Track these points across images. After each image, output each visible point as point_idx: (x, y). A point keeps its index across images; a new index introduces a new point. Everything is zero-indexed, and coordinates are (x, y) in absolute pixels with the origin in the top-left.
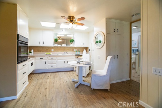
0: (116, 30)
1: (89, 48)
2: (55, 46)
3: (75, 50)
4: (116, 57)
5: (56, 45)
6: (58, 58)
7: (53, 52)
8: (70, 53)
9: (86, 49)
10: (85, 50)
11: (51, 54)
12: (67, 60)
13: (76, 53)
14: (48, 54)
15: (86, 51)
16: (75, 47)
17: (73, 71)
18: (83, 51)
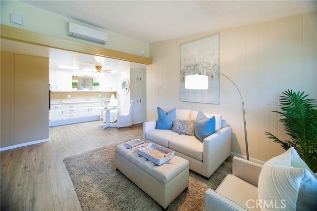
0: (139, 79)
1: (118, 93)
2: (73, 91)
3: (100, 96)
4: (139, 101)
5: (75, 90)
6: (80, 105)
7: (70, 98)
8: (94, 99)
9: (115, 93)
10: (113, 96)
11: (68, 101)
12: (91, 108)
13: (102, 99)
14: (64, 101)
15: (115, 96)
16: (100, 92)
17: (99, 120)
18: (110, 97)
